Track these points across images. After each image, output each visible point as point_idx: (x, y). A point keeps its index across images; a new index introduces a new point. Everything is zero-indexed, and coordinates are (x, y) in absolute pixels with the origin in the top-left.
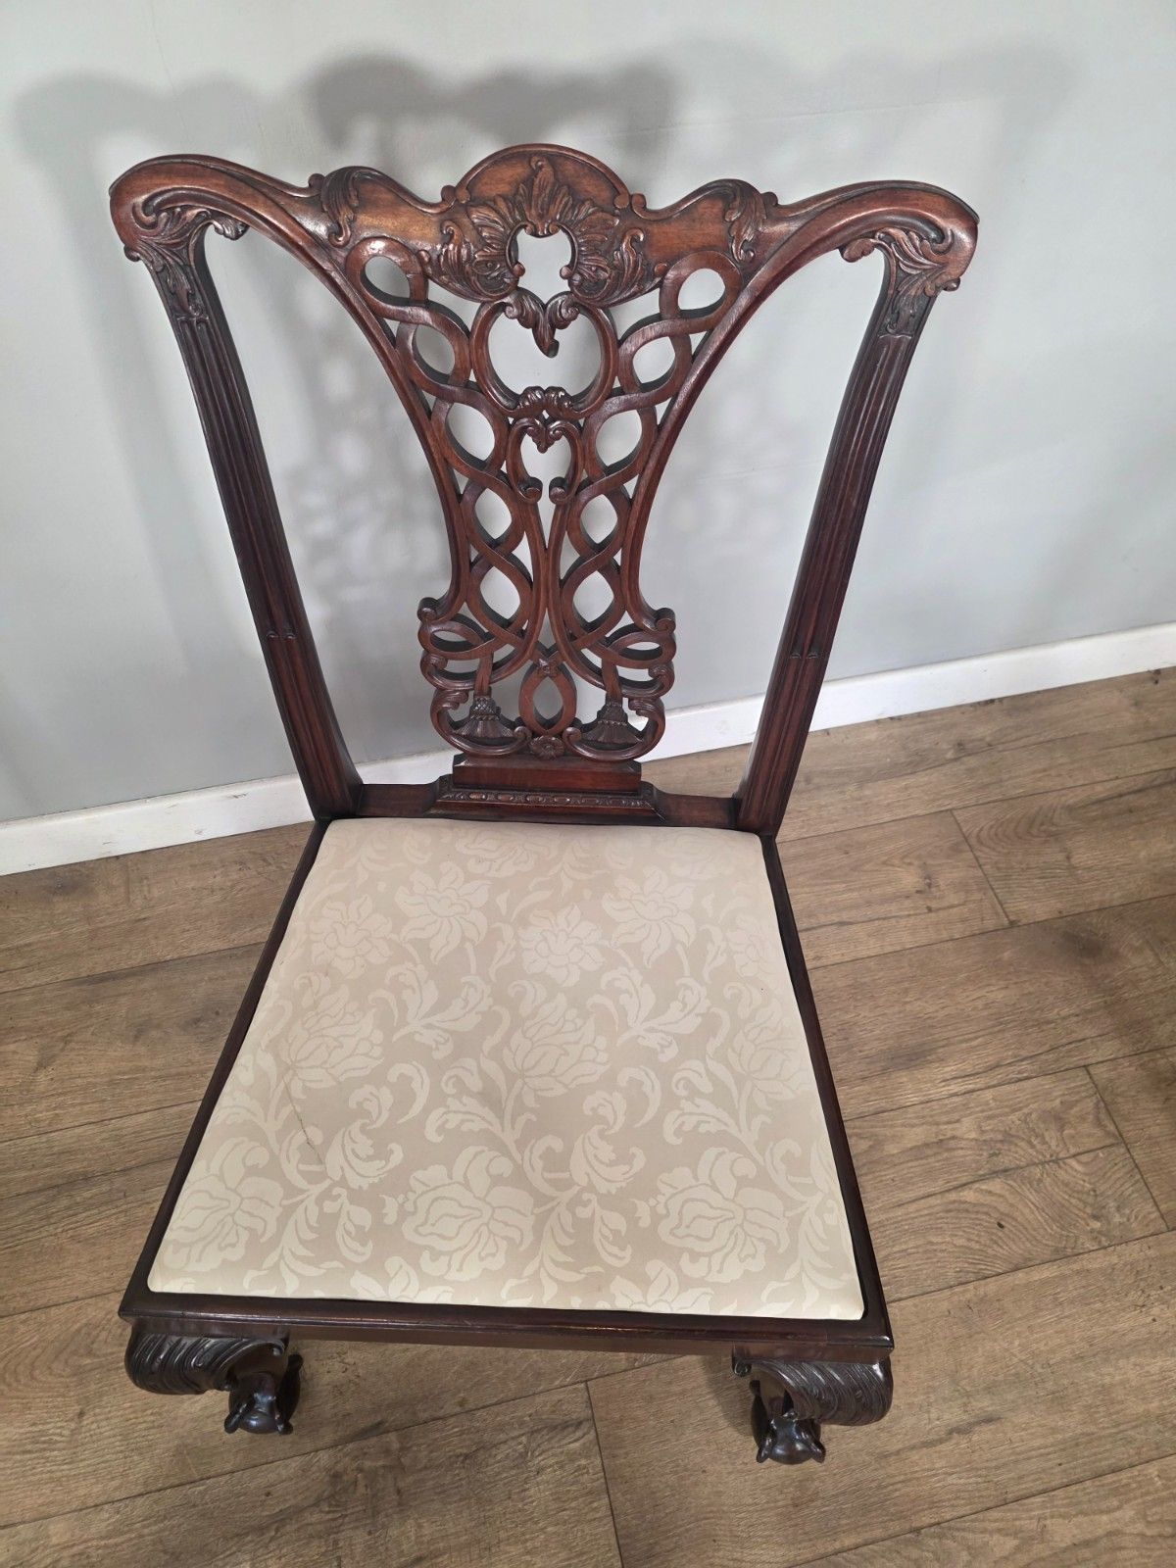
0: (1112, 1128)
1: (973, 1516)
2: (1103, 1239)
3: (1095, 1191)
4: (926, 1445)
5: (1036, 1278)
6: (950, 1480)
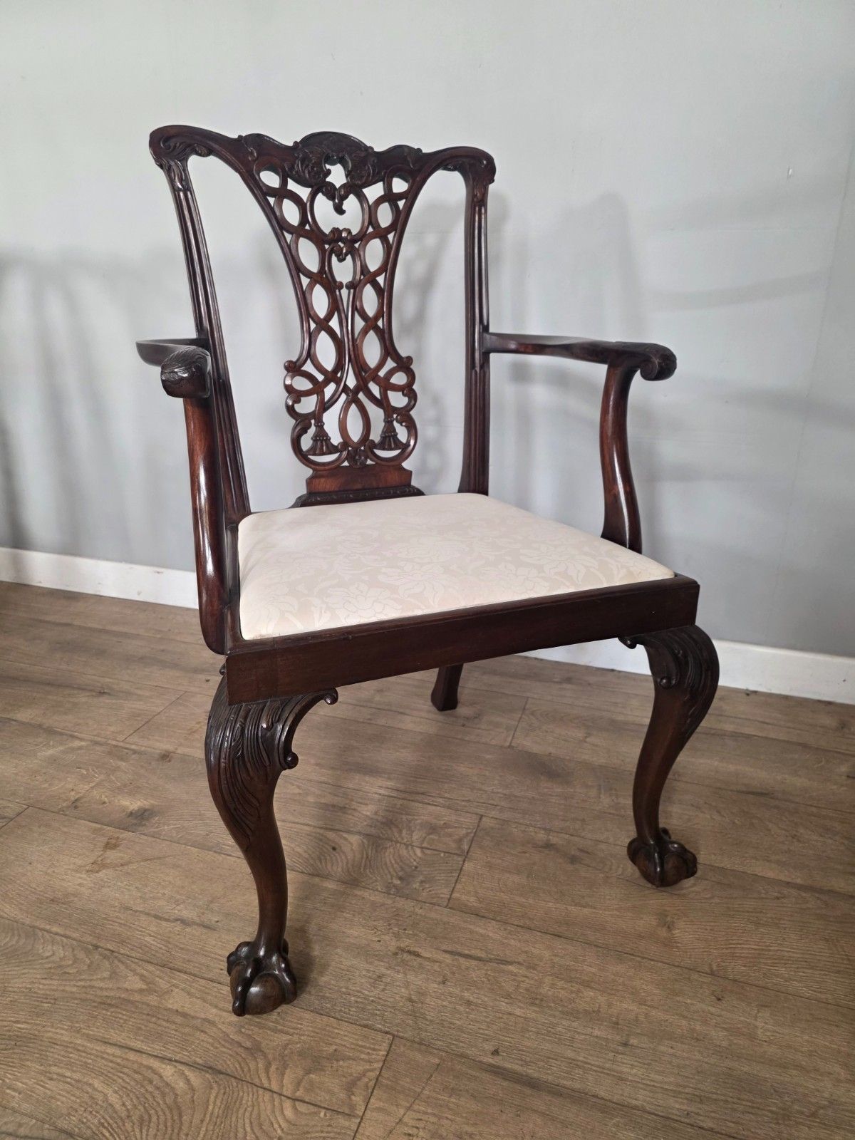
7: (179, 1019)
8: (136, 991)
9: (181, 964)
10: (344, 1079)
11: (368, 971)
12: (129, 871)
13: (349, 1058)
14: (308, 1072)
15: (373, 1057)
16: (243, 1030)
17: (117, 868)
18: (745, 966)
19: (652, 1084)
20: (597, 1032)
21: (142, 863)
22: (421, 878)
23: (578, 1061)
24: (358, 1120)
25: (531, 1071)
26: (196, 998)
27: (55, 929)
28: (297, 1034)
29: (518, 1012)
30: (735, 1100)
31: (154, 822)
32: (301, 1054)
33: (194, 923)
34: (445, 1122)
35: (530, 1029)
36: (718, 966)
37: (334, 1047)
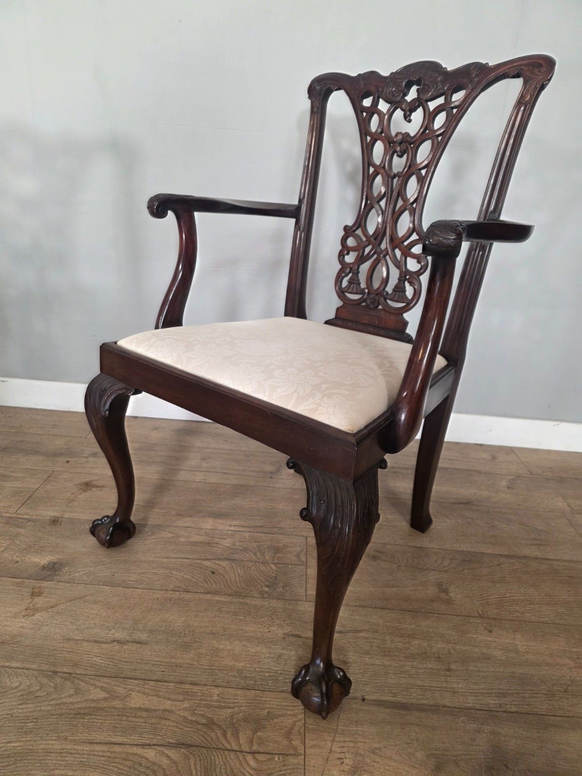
0: (303, 559)
1: (93, 677)
2: (266, 595)
3: (276, 578)
4: (96, 642)
5: (216, 599)
6: (95, 659)
7: (144, 714)
8: (102, 700)
9: (129, 673)
10: (282, 731)
11: (270, 653)
12: (59, 611)
13: (280, 716)
14: (255, 732)
15: (296, 711)
16: (196, 712)
17: (49, 610)
18: (496, 609)
19: (473, 691)
20: (430, 666)
21: (68, 604)
22: (281, 584)
23: (426, 686)
24: (303, 757)
25: (399, 699)
26: (151, 696)
27: (14, 665)
28: (237, 706)
29: (378, 662)
30: (522, 691)
31: (65, 571)
32: (245, 720)
33: (128, 642)
34: (360, 744)
35: (390, 672)
36: (482, 611)
37: (267, 711)
